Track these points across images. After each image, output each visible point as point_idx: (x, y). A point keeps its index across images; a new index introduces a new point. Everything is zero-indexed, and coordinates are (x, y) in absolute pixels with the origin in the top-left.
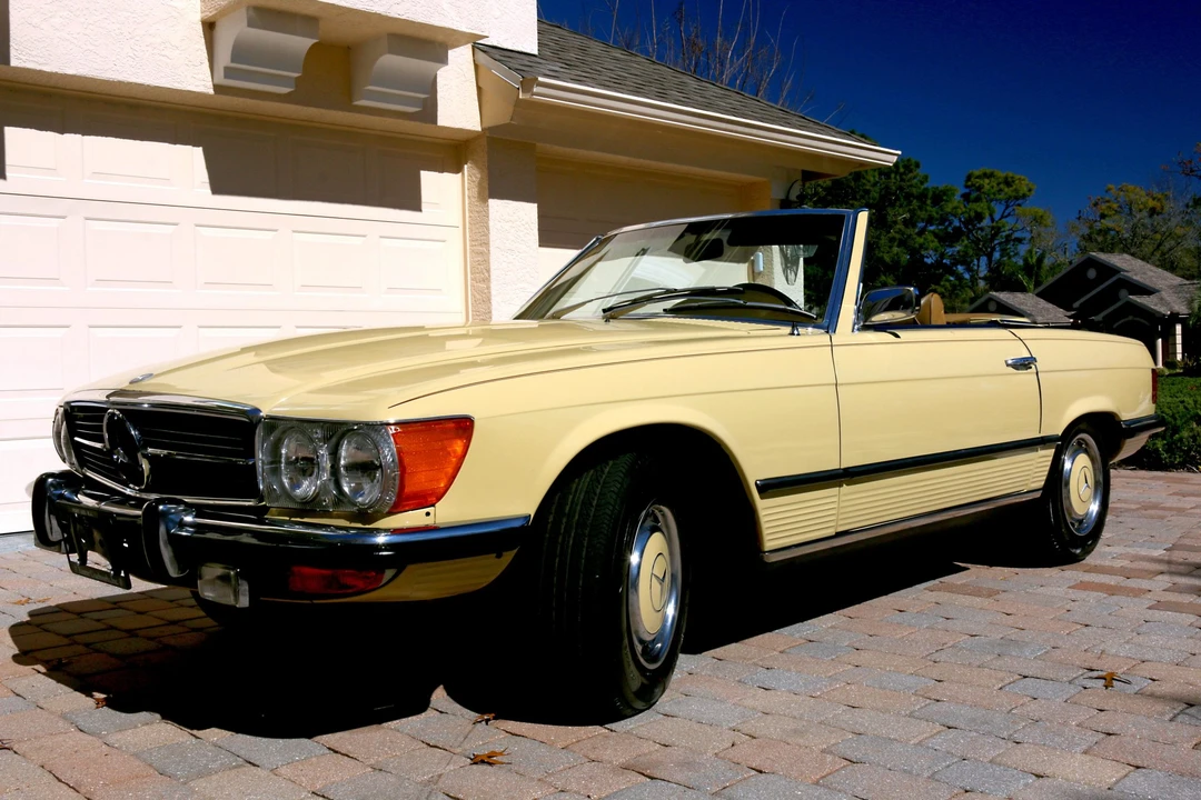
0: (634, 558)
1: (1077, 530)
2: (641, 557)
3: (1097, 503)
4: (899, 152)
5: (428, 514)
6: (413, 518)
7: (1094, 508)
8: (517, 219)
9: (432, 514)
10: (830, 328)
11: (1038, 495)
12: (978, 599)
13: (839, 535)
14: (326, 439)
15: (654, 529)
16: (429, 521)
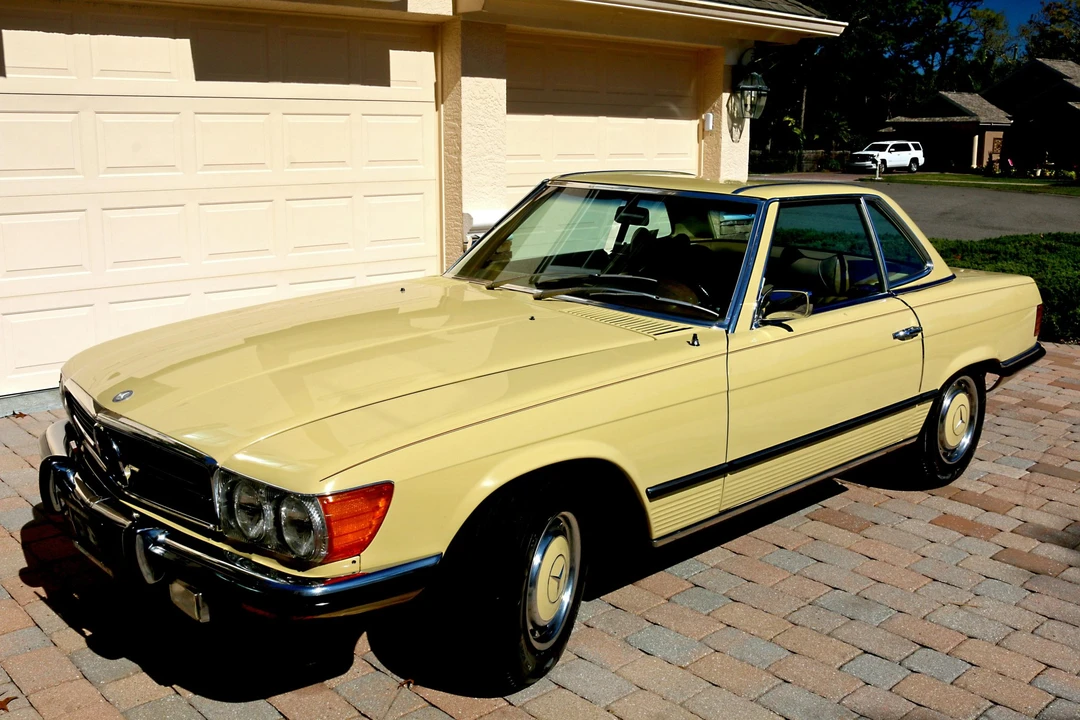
0: (536, 560)
1: (949, 459)
2: (542, 559)
3: (969, 437)
4: (847, 24)
5: (354, 562)
6: (343, 567)
7: (966, 441)
8: (485, 93)
9: (358, 562)
10: (729, 328)
11: (914, 440)
12: (849, 535)
13: (722, 513)
14: (270, 499)
15: (556, 534)
16: (355, 569)
